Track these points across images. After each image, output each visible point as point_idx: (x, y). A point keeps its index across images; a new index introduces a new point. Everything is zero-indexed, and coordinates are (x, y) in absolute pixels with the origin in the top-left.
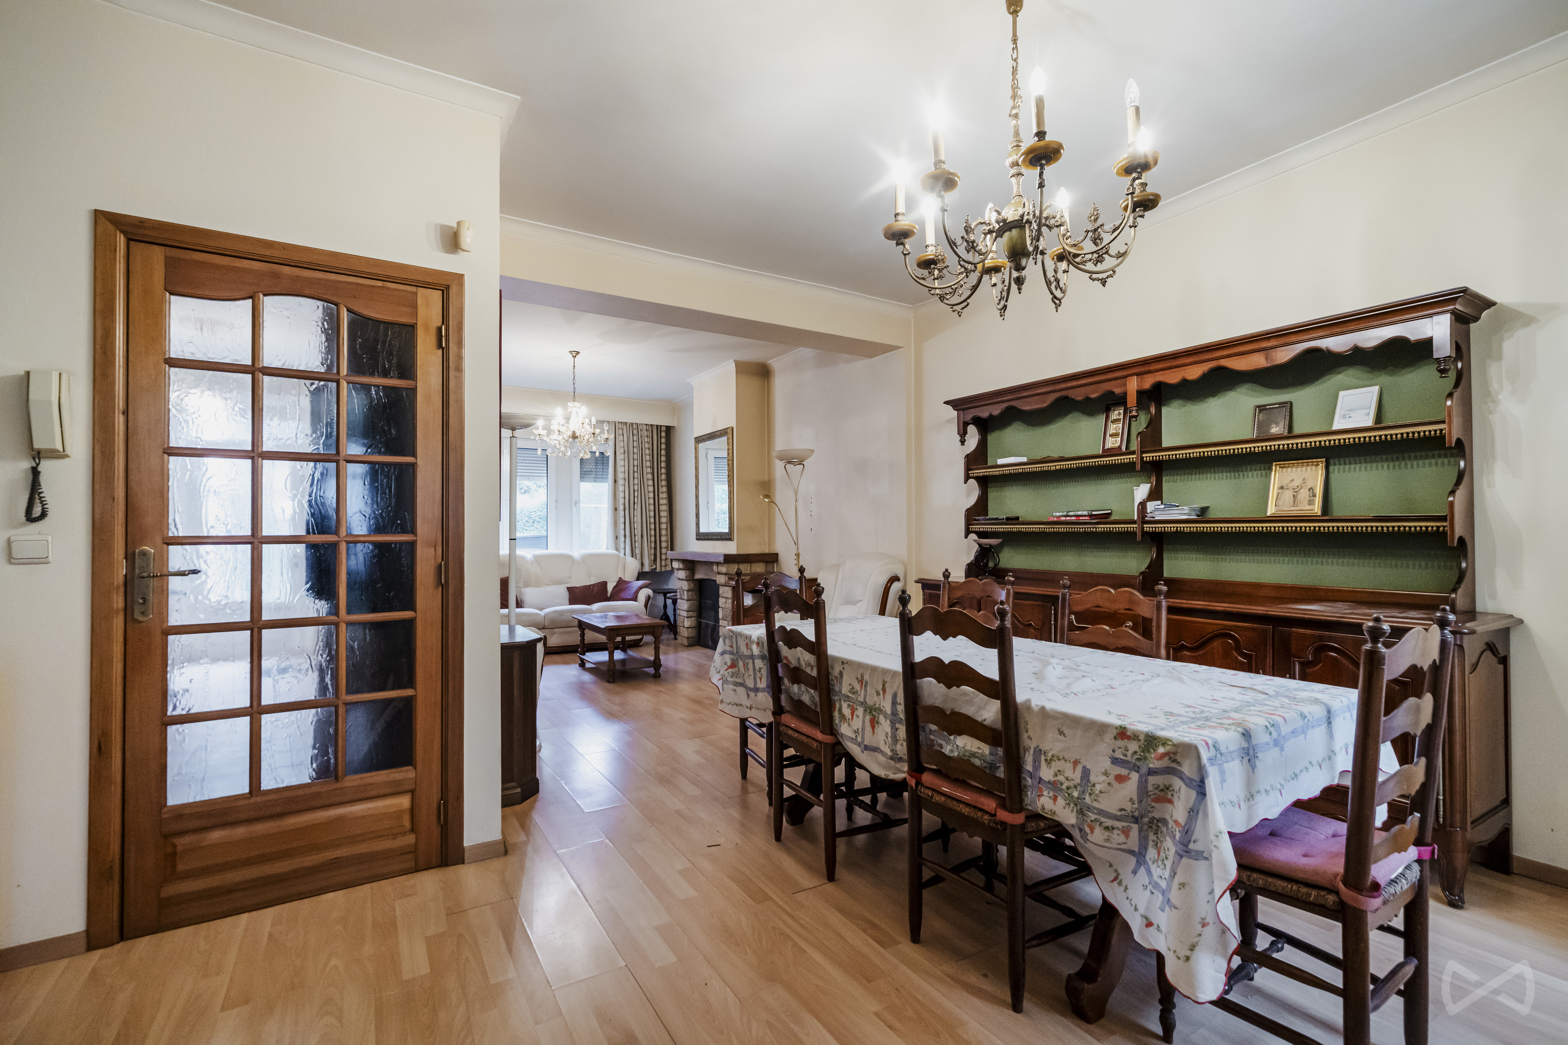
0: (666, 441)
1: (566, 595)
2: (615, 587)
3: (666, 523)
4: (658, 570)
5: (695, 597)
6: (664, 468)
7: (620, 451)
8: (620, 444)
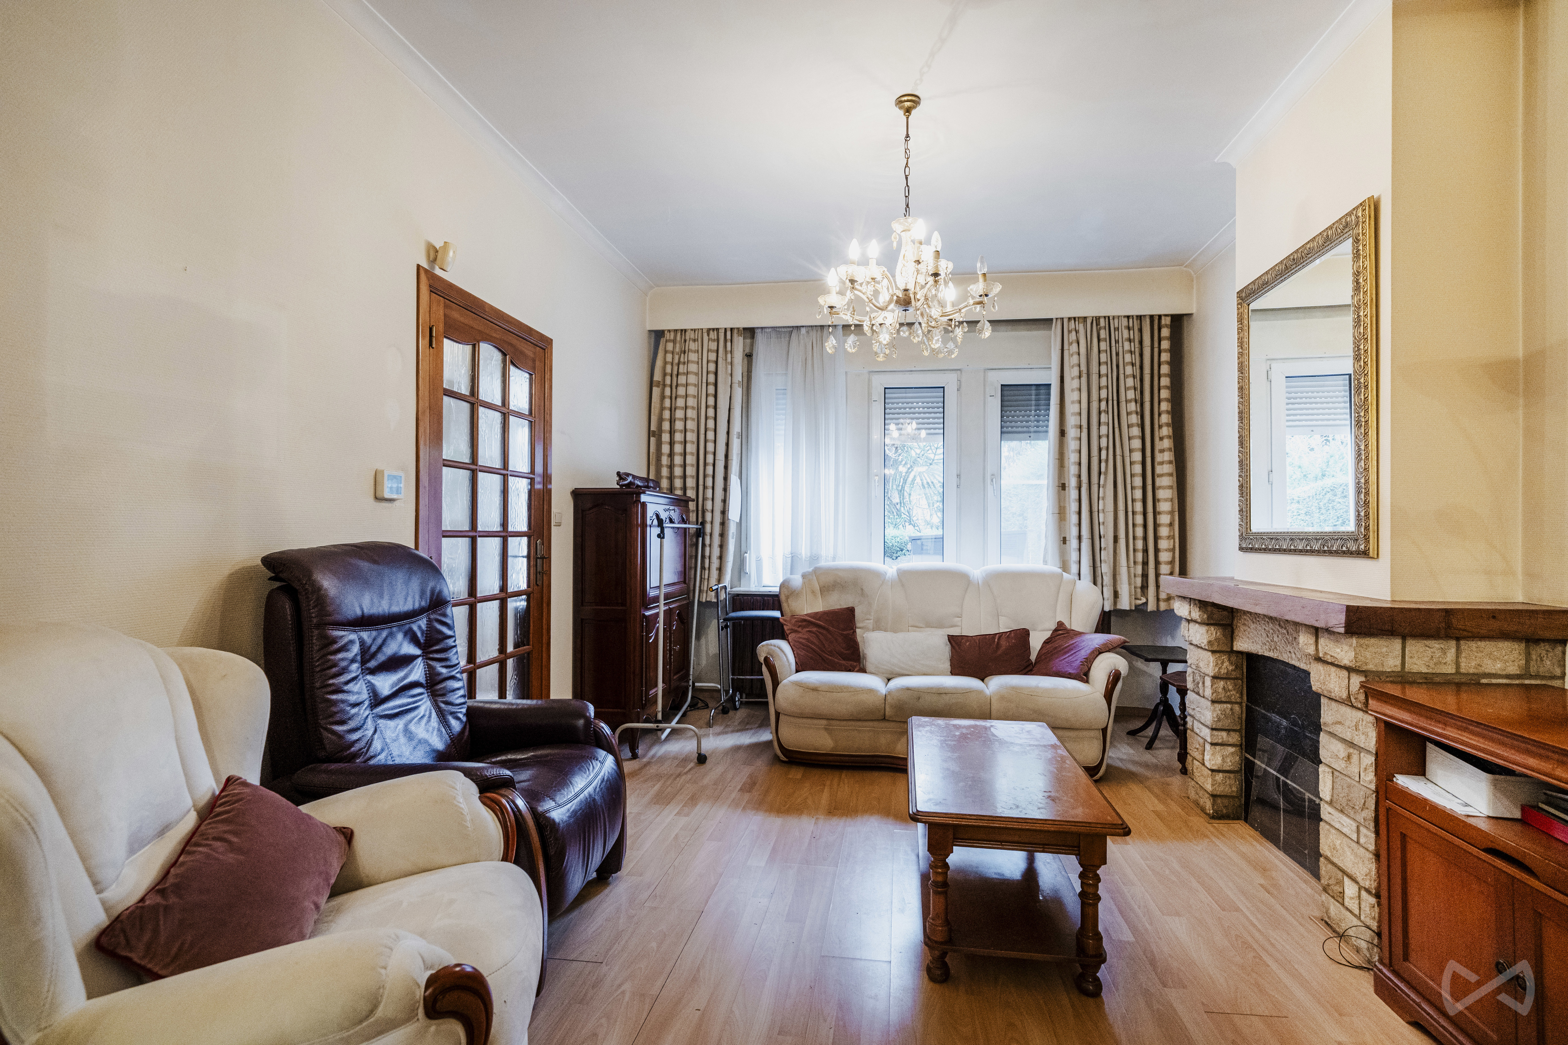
0: (1173, 345)
1: (945, 651)
2: (1047, 642)
3: (1171, 513)
4: (1151, 607)
5: (1235, 695)
6: (1167, 400)
7: (1071, 373)
8: (1071, 361)
